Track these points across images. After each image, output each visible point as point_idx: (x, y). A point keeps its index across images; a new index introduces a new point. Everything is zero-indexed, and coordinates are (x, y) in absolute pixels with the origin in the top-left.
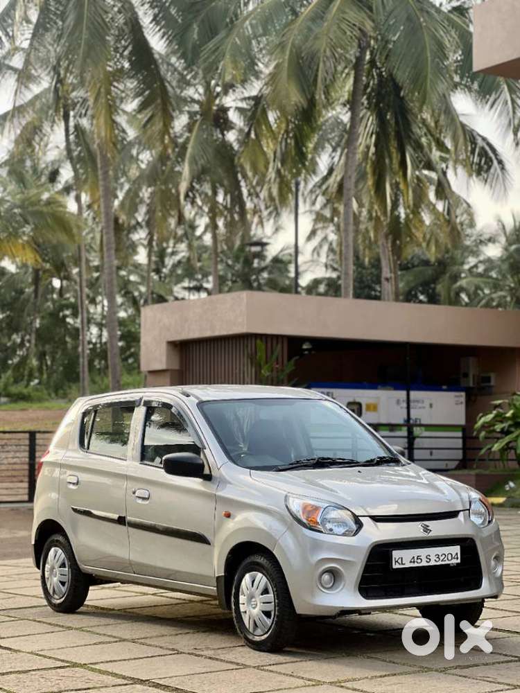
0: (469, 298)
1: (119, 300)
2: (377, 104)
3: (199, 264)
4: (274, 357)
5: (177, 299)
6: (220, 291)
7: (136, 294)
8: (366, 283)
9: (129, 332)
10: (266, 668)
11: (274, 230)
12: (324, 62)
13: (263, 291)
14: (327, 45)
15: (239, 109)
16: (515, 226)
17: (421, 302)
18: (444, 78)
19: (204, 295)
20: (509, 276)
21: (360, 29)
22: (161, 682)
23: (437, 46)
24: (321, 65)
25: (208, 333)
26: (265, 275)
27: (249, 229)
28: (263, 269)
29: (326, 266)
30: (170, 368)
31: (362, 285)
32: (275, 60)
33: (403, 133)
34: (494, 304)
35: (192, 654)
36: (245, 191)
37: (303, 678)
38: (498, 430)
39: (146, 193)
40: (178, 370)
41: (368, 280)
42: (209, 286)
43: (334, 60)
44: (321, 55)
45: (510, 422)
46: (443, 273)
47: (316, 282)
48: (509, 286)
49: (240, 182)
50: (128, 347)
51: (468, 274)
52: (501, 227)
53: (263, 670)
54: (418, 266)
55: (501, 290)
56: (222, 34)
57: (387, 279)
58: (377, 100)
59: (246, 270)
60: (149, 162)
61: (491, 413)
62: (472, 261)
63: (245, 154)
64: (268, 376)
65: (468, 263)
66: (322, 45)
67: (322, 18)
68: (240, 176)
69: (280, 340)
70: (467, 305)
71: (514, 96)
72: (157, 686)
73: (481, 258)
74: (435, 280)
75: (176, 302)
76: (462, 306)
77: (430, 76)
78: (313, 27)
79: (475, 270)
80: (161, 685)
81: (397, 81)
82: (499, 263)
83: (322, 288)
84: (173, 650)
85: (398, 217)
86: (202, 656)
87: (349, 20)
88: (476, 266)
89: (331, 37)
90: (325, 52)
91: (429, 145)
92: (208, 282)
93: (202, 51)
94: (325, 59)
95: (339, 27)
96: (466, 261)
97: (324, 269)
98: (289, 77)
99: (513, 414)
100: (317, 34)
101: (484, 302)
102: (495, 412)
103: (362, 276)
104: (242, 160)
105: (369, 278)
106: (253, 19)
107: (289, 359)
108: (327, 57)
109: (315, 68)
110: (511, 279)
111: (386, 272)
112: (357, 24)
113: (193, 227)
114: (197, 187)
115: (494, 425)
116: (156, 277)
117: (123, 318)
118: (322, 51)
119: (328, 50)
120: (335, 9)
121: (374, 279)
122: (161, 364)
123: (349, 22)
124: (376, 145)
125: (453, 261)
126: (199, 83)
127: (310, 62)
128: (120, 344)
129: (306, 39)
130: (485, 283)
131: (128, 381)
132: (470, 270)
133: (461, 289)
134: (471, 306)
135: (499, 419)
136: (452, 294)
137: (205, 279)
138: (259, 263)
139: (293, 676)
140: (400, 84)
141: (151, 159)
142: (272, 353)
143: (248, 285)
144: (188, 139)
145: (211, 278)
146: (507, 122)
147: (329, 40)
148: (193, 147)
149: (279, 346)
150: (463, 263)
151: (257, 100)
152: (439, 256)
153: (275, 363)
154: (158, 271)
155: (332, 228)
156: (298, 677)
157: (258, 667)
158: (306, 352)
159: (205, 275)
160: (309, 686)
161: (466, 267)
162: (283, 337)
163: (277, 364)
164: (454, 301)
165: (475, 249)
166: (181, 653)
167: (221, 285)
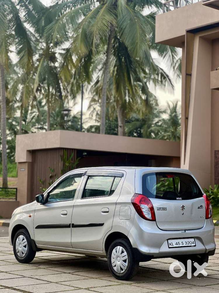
0: (155, 135)
1: (8, 132)
2: (118, 54)
3: (42, 118)
4: (71, 158)
5: (32, 132)
6: (51, 130)
7: (16, 130)
8: (112, 128)
9: (12, 145)
10: (59, 283)
11: (73, 104)
12: (96, 36)
13: (69, 130)
14: (97, 30)
15: (60, 54)
16: (174, 106)
17: (135, 136)
18: (145, 44)
19: (44, 131)
20: (171, 127)
21: (111, 23)
22: (17, 288)
23: (142, 31)
24: (94, 37)
25: (44, 147)
26: (70, 123)
27: (63, 104)
28: (69, 121)
29: (96, 120)
30: (27, 161)
31: (110, 129)
32: (76, 34)
33: (129, 66)
34: (166, 138)
35: (30, 277)
36: (62, 87)
37: (74, 287)
38: (162, 190)
39: (20, 87)
40: (31, 162)
41: (113, 127)
42: (46, 127)
43: (100, 36)
44: (95, 33)
45: (167, 187)
46: (144, 124)
47: (91, 127)
48: (171, 131)
49: (60, 84)
50: (11, 152)
51: (155, 125)
52: (168, 106)
53: (58, 284)
54: (134, 121)
55: (168, 132)
56: (54, 23)
57: (121, 127)
58: (118, 52)
59: (62, 121)
60: (22, 74)
61: (160, 183)
62: (156, 120)
63: (62, 72)
64: (68, 166)
65: (155, 121)
66: (95, 29)
67: (95, 18)
68: (60, 82)
69: (73, 151)
70: (154, 138)
71: (173, 54)
72: (15, 289)
73: (160, 119)
74: (141, 127)
75: (32, 134)
76: (152, 138)
77: (139, 43)
78: (92, 22)
79: (157, 124)
80: (16, 289)
81: (125, 45)
82: (168, 121)
83: (93, 130)
84: (22, 276)
85: (126, 100)
86: (34, 278)
87: (106, 19)
88: (158, 122)
89: (99, 26)
90: (96, 32)
91: (139, 71)
92: (46, 125)
93: (45, 29)
94: (96, 35)
95: (102, 22)
96: (154, 120)
97: (94, 121)
98: (81, 41)
99: (168, 184)
100: (93, 25)
101: (161, 137)
102: (161, 183)
103: (111, 125)
104: (61, 75)
105: (113, 125)
106: (67, 17)
107: (77, 158)
108: (97, 34)
109: (92, 38)
110: (172, 128)
111: (120, 124)
112: (110, 21)
113: (40, 103)
114: (42, 85)
115: (160, 188)
116: (24, 123)
117: (9, 140)
118: (95, 32)
119: (97, 31)
120: (101, 14)
121: (116, 126)
122: (24, 160)
123: (106, 20)
124: (117, 71)
125: (149, 119)
126: (44, 42)
127: (90, 36)
128: (8, 151)
129: (88, 26)
130: (161, 129)
131: (11, 167)
132: (156, 123)
133: (152, 131)
134: (156, 139)
135: (162, 186)
136: (148, 133)
137: (45, 125)
138: (67, 118)
139: (70, 286)
140: (127, 46)
141: (23, 72)
142: (70, 156)
143: (62, 127)
144: (38, 65)
145: (47, 124)
146: (170, 64)
147: (98, 27)
148: (40, 69)
149: (73, 154)
150: (153, 121)
151: (68, 50)
152: (143, 117)
153: (71, 160)
154: (25, 121)
155: (98, 104)
156: (72, 286)
157: (56, 283)
158: (84, 156)
159: (45, 123)
160: (76, 290)
161: (154, 122)
162: (75, 149)
163: (72, 161)
164: (149, 136)
165: (158, 115)
166: (25, 277)
167: (52, 127)
